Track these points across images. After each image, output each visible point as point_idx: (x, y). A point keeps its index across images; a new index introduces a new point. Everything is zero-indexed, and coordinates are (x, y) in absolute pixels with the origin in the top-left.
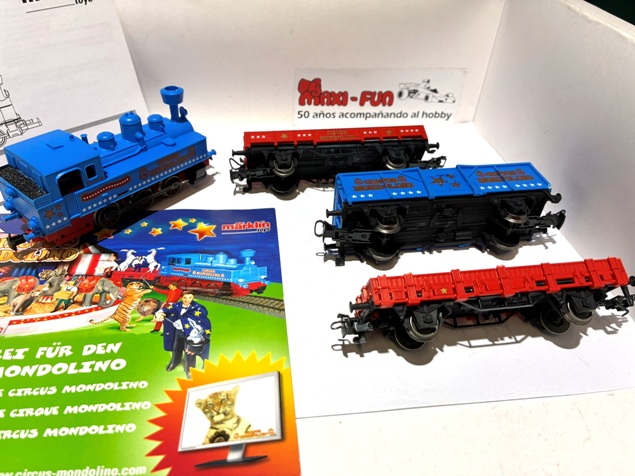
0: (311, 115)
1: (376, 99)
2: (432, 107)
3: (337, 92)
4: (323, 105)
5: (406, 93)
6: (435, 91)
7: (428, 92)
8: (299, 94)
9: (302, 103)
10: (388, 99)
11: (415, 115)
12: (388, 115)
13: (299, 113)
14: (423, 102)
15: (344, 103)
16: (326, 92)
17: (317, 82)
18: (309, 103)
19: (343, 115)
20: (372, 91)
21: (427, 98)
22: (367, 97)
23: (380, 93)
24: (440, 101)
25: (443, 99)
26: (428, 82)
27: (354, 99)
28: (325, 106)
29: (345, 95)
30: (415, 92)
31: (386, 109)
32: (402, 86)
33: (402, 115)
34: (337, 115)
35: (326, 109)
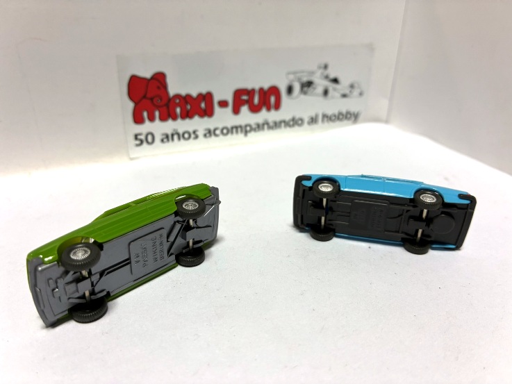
0: (158, 138)
1: (256, 100)
2: (335, 105)
3: (194, 94)
4: (175, 118)
5: (297, 87)
6: (335, 81)
7: (326, 83)
8: (131, 105)
9: (138, 119)
10: (273, 99)
11: (313, 120)
12: (277, 125)
13: (136, 137)
14: (321, 99)
15: (208, 112)
16: (178, 96)
17: (160, 79)
18: (152, 119)
19: (210, 133)
20: (249, 86)
21: (326, 92)
22: (243, 99)
23: (261, 90)
24: (344, 96)
25: (347, 91)
26: (326, 67)
27: (223, 104)
28: (179, 121)
29: (207, 97)
30: (309, 84)
31: (272, 116)
32: (291, 77)
33: (295, 122)
34: (201, 133)
35: (182, 125)
